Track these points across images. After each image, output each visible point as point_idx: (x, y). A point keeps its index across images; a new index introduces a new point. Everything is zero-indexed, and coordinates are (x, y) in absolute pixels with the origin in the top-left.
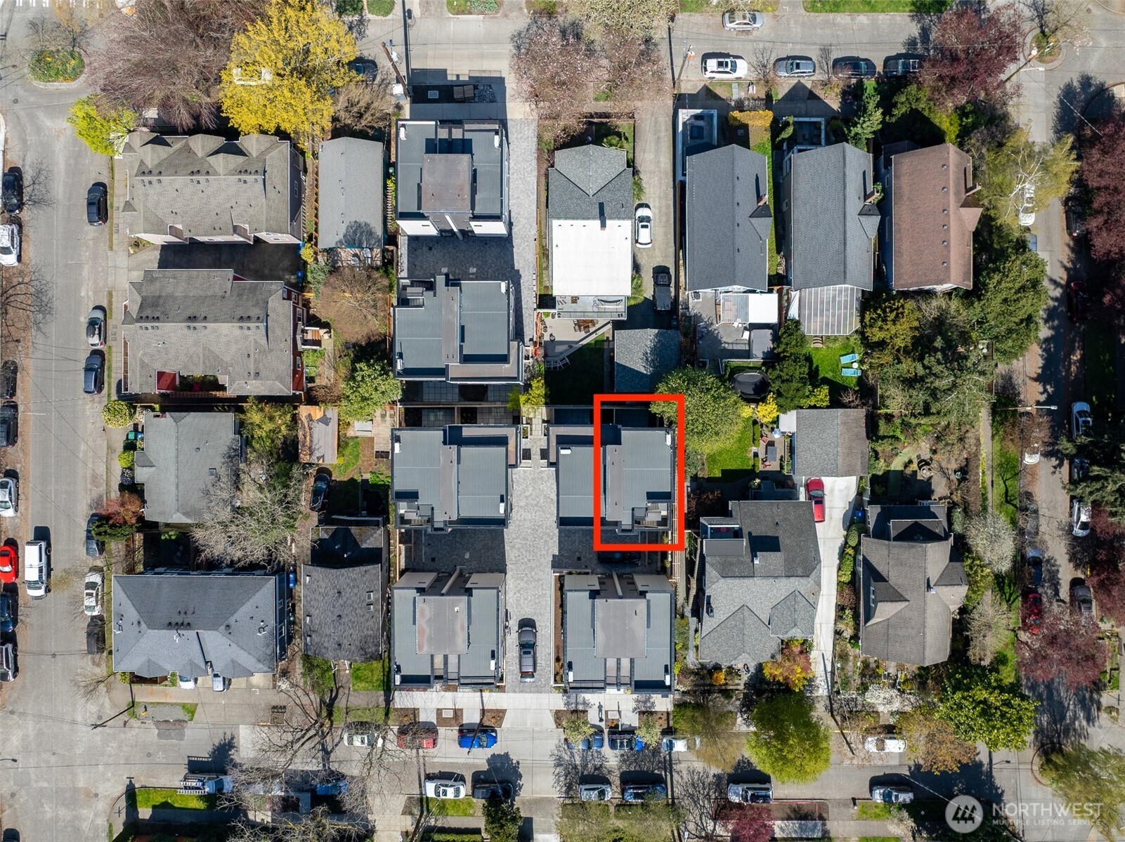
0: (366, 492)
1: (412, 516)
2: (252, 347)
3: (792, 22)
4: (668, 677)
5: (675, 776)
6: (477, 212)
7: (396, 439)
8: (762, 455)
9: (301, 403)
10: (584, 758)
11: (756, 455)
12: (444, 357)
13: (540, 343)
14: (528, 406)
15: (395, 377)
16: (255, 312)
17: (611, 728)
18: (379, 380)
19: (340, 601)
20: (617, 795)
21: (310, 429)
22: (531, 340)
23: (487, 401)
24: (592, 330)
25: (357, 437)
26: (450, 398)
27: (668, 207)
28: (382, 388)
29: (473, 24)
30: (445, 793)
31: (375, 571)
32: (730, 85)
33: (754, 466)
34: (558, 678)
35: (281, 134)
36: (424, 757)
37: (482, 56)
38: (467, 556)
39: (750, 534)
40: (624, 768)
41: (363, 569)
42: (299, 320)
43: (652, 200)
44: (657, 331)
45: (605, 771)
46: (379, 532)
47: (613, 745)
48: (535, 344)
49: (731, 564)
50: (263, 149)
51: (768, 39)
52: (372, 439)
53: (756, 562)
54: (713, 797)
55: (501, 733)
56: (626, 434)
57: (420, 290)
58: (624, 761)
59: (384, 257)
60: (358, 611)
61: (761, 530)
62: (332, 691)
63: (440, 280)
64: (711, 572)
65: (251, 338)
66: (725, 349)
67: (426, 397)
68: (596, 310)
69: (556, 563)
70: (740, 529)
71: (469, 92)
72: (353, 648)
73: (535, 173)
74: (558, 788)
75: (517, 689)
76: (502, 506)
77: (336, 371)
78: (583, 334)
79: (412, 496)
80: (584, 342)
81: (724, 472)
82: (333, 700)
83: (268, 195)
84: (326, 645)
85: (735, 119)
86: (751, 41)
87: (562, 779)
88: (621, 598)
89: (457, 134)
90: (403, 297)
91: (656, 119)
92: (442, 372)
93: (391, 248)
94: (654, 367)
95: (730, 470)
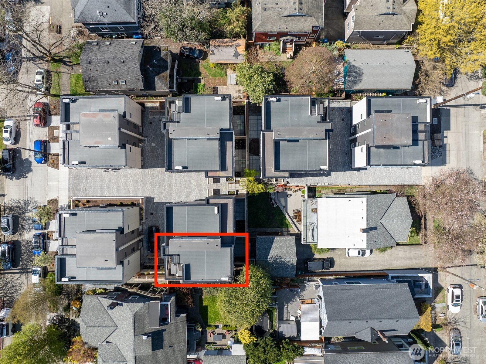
0: (193, 81)
1: (173, 109)
2: (282, 6)
3: (483, 339)
4: (67, 280)
5: (18, 276)
6: (373, 150)
7: (224, 98)
8: (217, 331)
9: (247, 40)
10: (29, 218)
11: (217, 327)
12: (278, 129)
13: (286, 189)
14: (247, 182)
15: (265, 96)
16: (305, 7)
17: (48, 234)
18: (262, 87)
19: (118, 63)
20: (6, 238)
21: (231, 46)
22: (288, 182)
23: (250, 155)
24: (295, 220)
25: (226, 75)
26: (251, 132)
27: (370, 266)
28: (257, 90)
29: (478, 145)
30: (6, 132)
31: (139, 85)
32: (444, 302)
33: (210, 326)
34: (77, 202)
35: (417, 24)
36: (30, 120)
37: (458, 150)
38: (153, 145)
39: (165, 330)
40: (23, 243)
41: (140, 77)
42: (299, 39)
43: (374, 256)
44: (295, 264)
45: (21, 231)
46: (165, 88)
47: (37, 236)
48: (285, 185)
49: (143, 320)
50: (407, 13)
51: (472, 324)
52: (225, 84)
53: (144, 338)
54: (5, 299)
55: (44, 167)
56: (228, 251)
57: (322, 112)
58: (27, 243)
59: (338, 91)
60: (113, 75)
61: (167, 336)
62: (70, 62)
63: (329, 126)
64: (138, 306)
65: (288, 5)
66: (284, 306)
67: (251, 118)
68: (308, 224)
69: (149, 200)
70: (168, 324)
71: (437, 143)
72: (89, 72)
73: (389, 184)
74: (11, 202)
75: (71, 176)
76: (180, 168)
77: (268, 62)
78: (292, 215)
79: (187, 108)
80: (287, 216)
81: (206, 307)
82: (65, 63)
83: (379, 17)
84: (90, 54)
85: (426, 309)
86: (471, 314)
87: (16, 205)
88: (117, 250)
89: (421, 136)
90: (316, 101)
91: (423, 257)
92: (268, 127)
93: (343, 95)
94: (273, 263)
95: (207, 311)
